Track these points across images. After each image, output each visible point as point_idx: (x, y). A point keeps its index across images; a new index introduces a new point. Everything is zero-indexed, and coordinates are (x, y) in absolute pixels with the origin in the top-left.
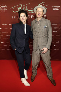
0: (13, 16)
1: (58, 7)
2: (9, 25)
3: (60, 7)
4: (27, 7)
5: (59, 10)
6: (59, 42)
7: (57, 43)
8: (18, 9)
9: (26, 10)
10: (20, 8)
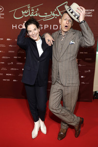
0: (14, 25)
1: (91, 10)
2: (8, 39)
3: (94, 10)
4: (38, 10)
5: (91, 16)
6: (89, 71)
7: (86, 72)
8: (23, 13)
9: (36, 15)
10: (25, 12)
